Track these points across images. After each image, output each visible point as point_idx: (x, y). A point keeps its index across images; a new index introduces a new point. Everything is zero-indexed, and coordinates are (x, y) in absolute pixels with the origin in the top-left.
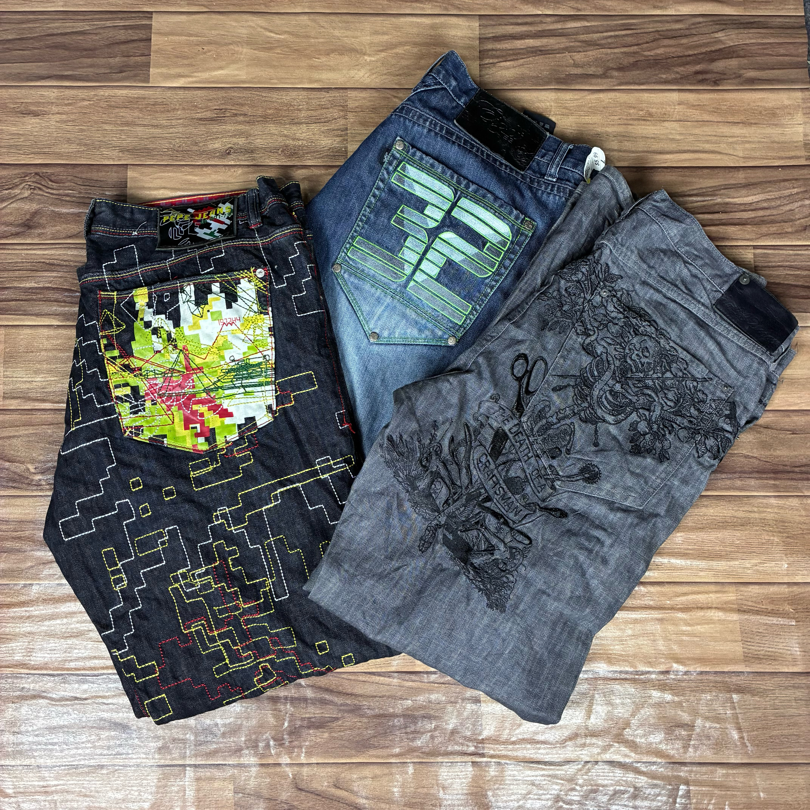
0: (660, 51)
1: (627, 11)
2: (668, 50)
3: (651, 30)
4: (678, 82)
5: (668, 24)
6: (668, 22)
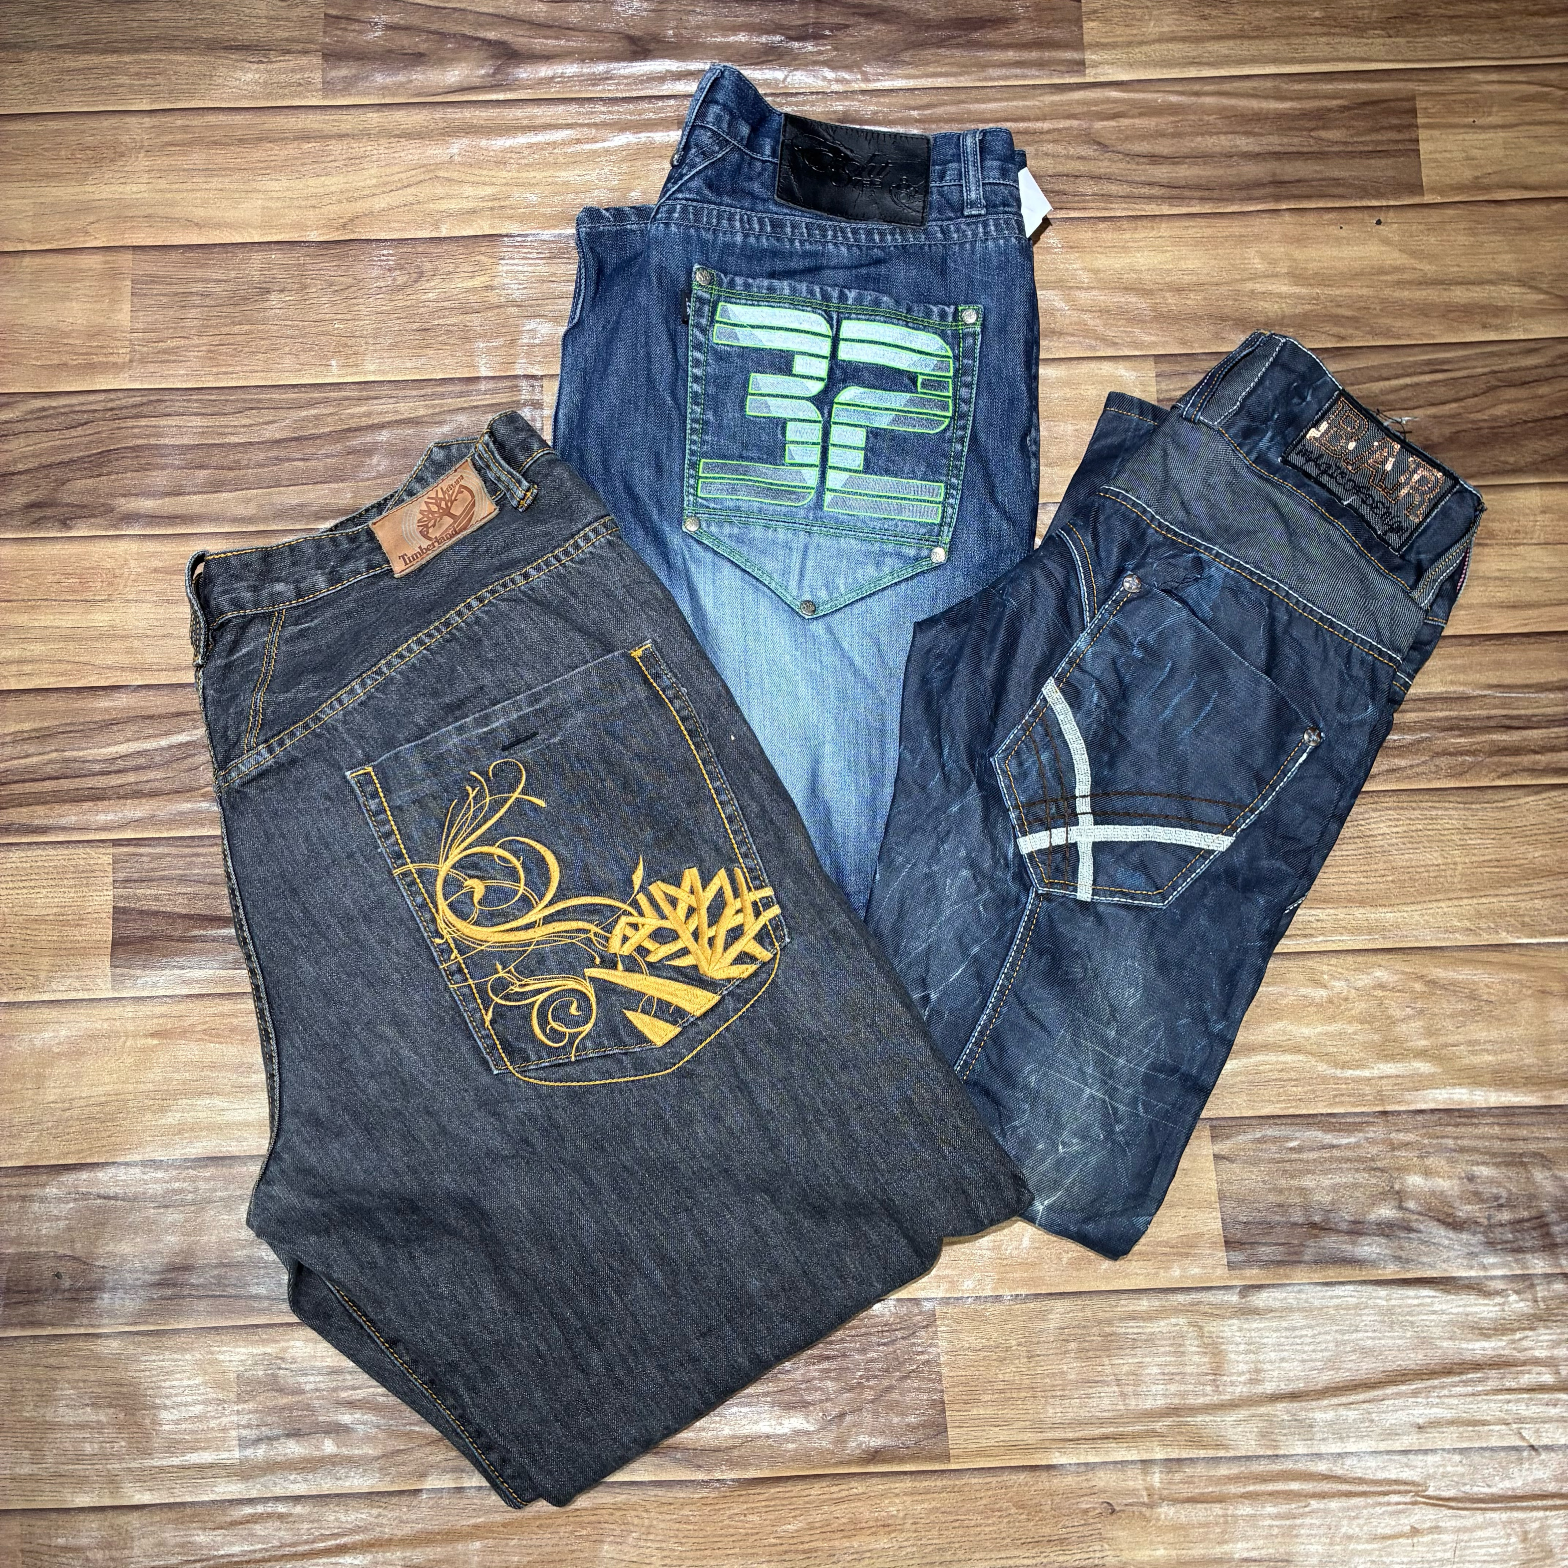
0: (1500, 410)
1: (1434, 337)
2: (1514, 407)
3: (1480, 370)
4: (1537, 470)
5: (1511, 359)
6: (1511, 354)
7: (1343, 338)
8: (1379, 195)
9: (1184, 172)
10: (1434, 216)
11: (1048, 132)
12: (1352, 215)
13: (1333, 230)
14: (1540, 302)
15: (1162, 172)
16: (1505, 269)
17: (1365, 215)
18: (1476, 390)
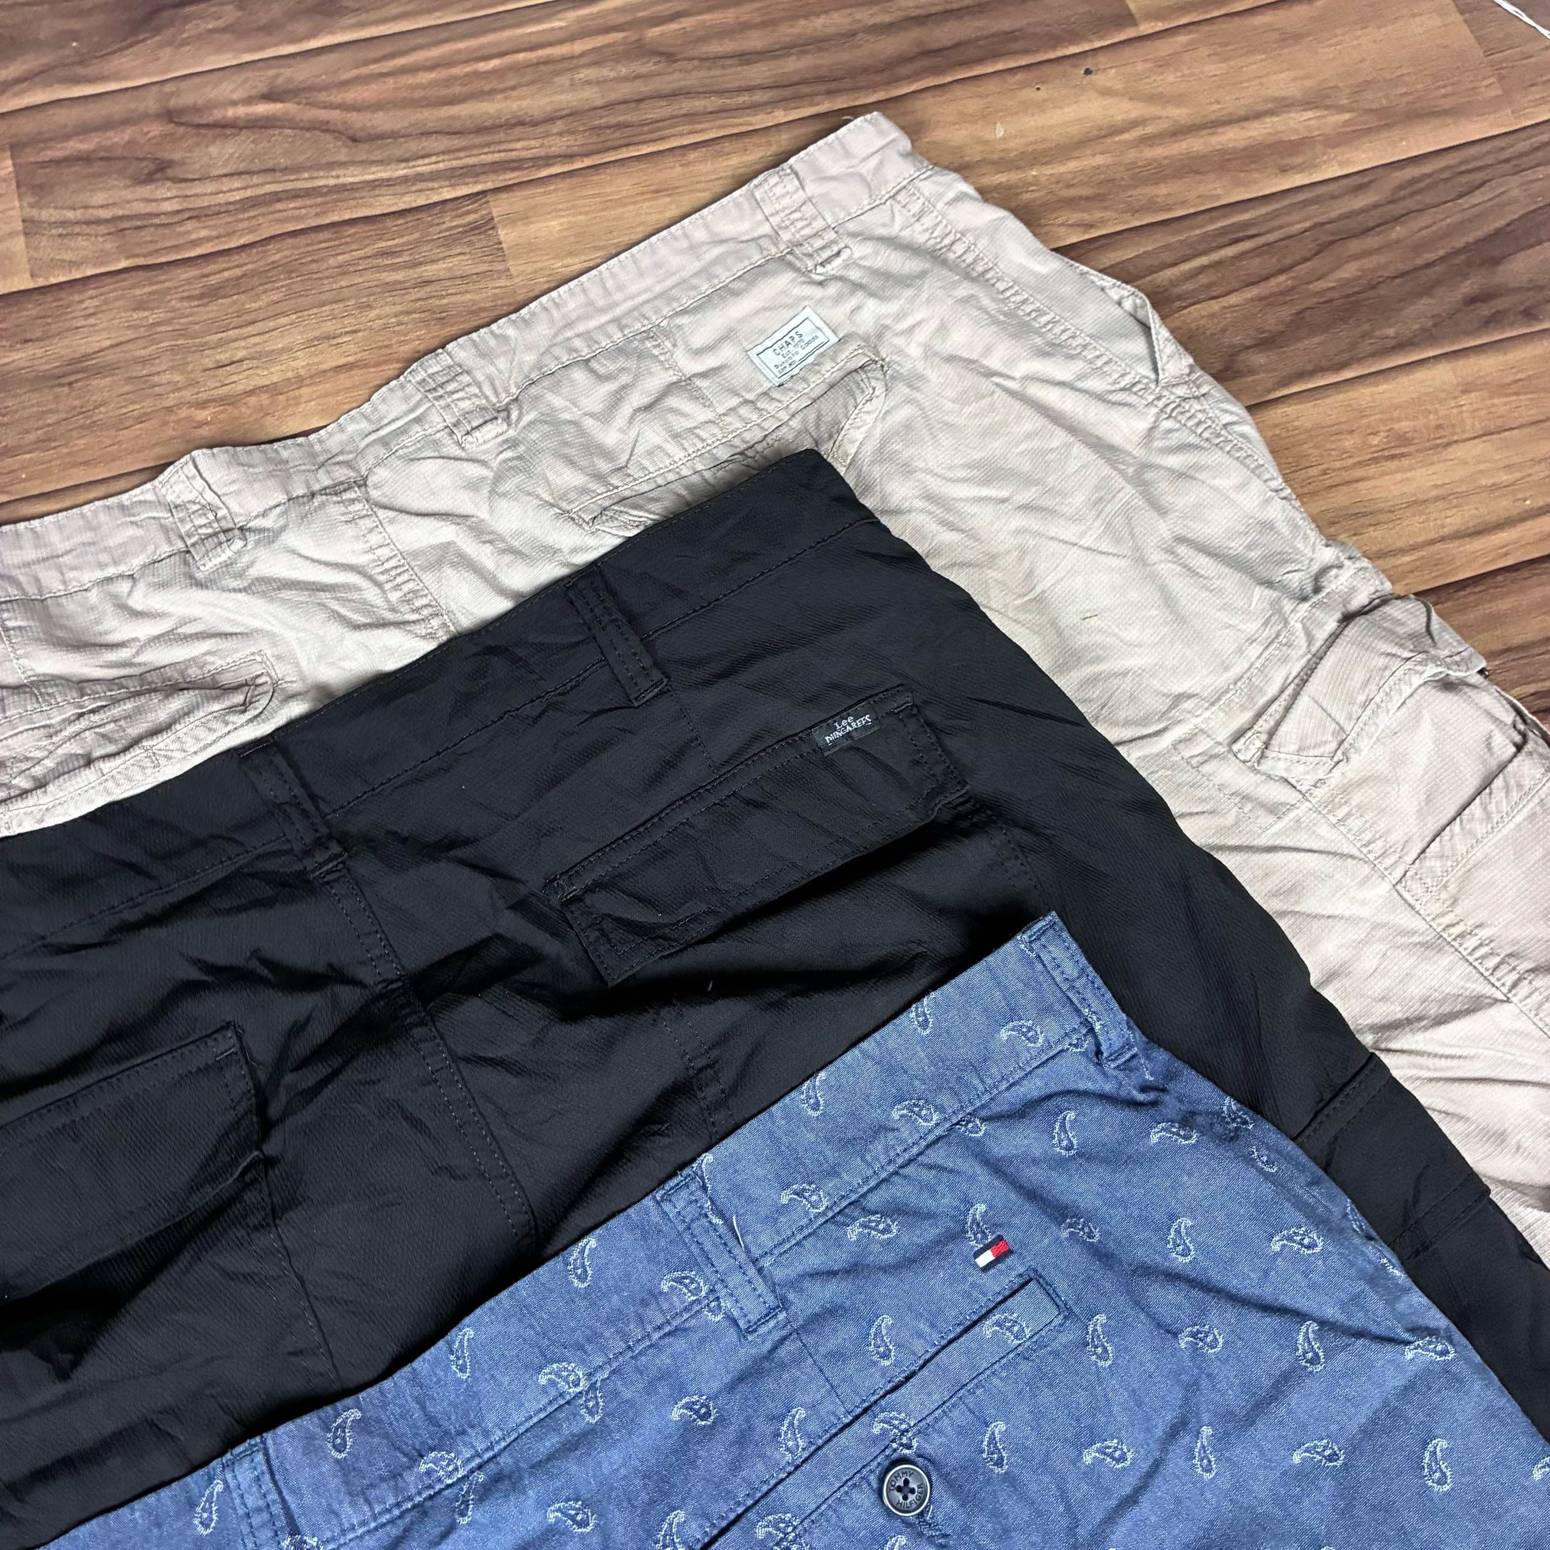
7: (1090, 226)
8: (1075, 37)
9: (793, 65)
10: (1164, 48)
11: (583, 54)
12: (1047, 70)
13: (1029, 93)
14: (1346, 123)
15: (760, 72)
16: (1282, 93)
17: (1065, 67)
18: (1305, 253)
